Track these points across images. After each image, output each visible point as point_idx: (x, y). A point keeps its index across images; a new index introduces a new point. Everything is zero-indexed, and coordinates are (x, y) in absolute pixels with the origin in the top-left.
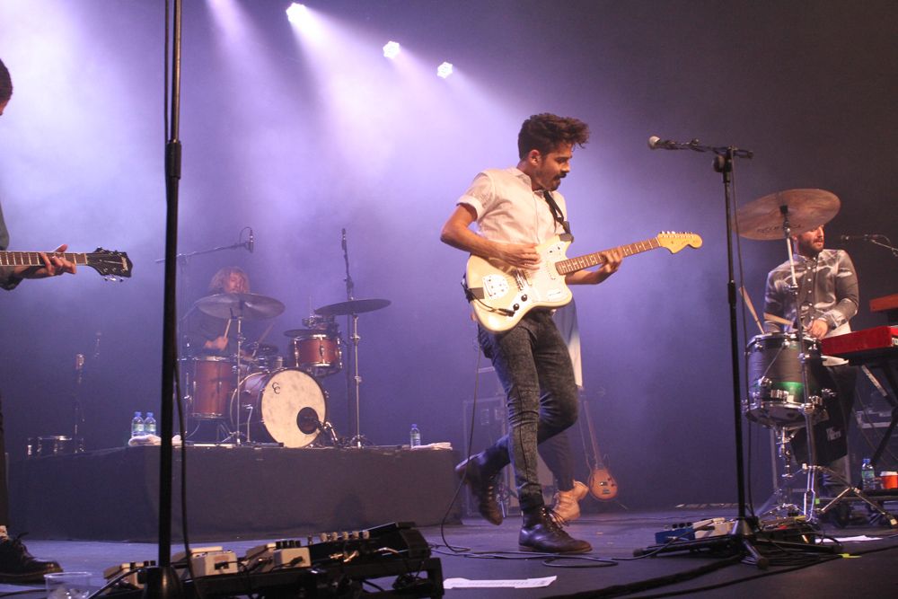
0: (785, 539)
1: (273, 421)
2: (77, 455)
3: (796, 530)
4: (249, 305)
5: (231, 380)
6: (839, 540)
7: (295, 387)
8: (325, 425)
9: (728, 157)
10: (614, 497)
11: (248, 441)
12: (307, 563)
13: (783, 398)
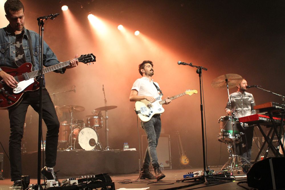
0: (221, 177)
1: (82, 143)
2: (24, 153)
3: (224, 174)
4: (74, 108)
5: (69, 131)
6: (236, 177)
7: (88, 133)
8: (97, 143)
9: (200, 69)
10: (188, 164)
11: (74, 149)
12: (77, 184)
13: (228, 135)
